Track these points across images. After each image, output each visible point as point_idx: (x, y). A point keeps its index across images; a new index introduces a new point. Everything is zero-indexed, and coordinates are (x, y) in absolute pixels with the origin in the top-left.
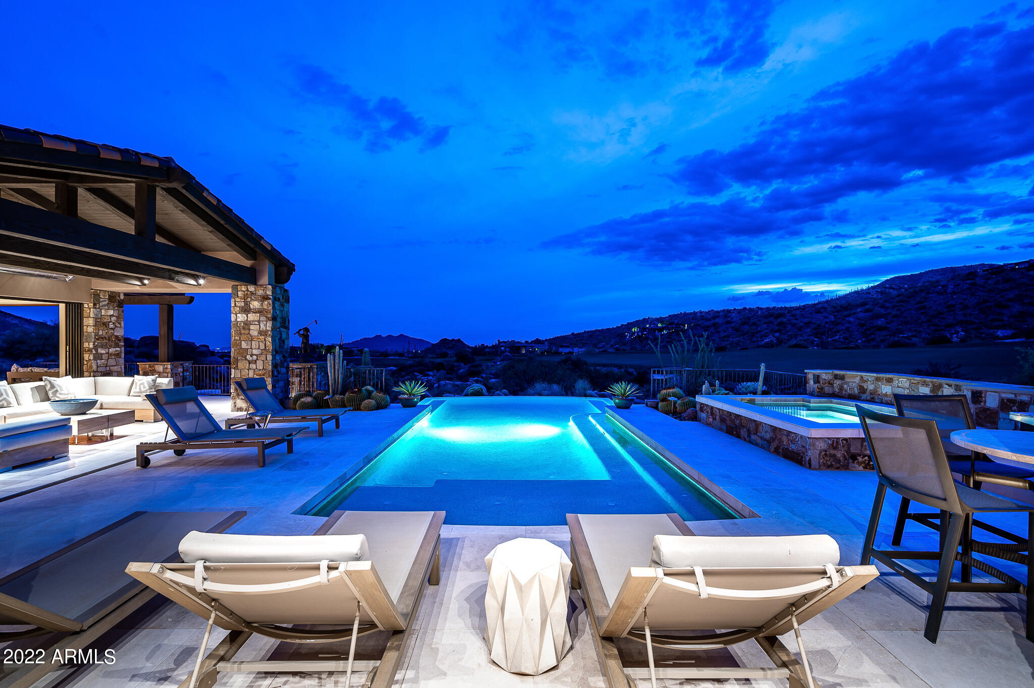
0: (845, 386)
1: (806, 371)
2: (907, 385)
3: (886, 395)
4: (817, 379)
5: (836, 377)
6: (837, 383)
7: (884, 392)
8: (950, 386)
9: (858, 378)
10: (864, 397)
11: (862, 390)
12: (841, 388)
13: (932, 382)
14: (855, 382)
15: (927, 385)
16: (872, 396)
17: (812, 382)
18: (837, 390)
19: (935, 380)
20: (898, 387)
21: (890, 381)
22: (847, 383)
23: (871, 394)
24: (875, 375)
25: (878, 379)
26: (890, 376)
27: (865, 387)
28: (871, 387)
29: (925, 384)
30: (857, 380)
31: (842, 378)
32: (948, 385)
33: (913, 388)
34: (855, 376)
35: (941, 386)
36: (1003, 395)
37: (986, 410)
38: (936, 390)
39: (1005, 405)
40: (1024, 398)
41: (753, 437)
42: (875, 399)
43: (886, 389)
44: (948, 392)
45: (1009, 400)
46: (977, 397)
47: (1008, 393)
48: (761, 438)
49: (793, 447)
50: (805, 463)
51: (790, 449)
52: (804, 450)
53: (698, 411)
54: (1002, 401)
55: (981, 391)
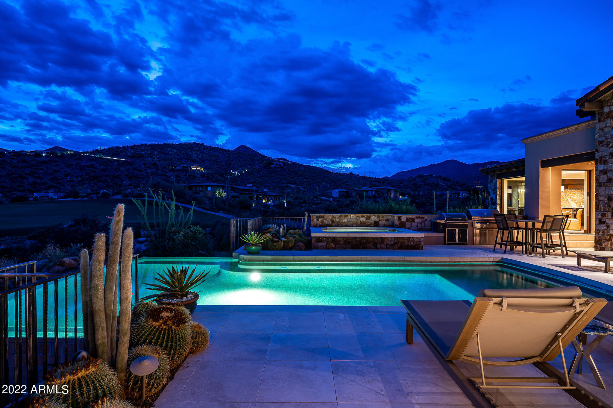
0: (325, 221)
1: (312, 215)
2: (355, 217)
3: (345, 222)
4: (318, 219)
7: (344, 221)
8: (375, 216)
9: (331, 216)
10: (334, 224)
11: (333, 222)
12: (322, 222)
13: (366, 216)
14: (330, 218)
16: (338, 224)
17: (316, 220)
18: (320, 223)
20: (350, 219)
21: (346, 216)
22: (326, 219)
23: (337, 223)
24: (340, 214)
25: (340, 216)
26: (347, 214)
27: (335, 220)
28: (338, 220)
29: (363, 216)
30: (331, 217)
31: (323, 217)
32: (374, 216)
33: (358, 219)
34: (329, 216)
35: (370, 216)
36: (407, 217)
37: (402, 222)
38: (368, 218)
39: (408, 220)
40: (413, 217)
41: (379, 246)
42: (340, 225)
43: (345, 220)
44: (374, 218)
45: (410, 218)
46: (399, 218)
47: (409, 216)
48: (387, 245)
49: (412, 243)
50: (420, 248)
51: (410, 245)
52: (419, 243)
53: (314, 242)
54: (407, 218)
55: (401, 217)
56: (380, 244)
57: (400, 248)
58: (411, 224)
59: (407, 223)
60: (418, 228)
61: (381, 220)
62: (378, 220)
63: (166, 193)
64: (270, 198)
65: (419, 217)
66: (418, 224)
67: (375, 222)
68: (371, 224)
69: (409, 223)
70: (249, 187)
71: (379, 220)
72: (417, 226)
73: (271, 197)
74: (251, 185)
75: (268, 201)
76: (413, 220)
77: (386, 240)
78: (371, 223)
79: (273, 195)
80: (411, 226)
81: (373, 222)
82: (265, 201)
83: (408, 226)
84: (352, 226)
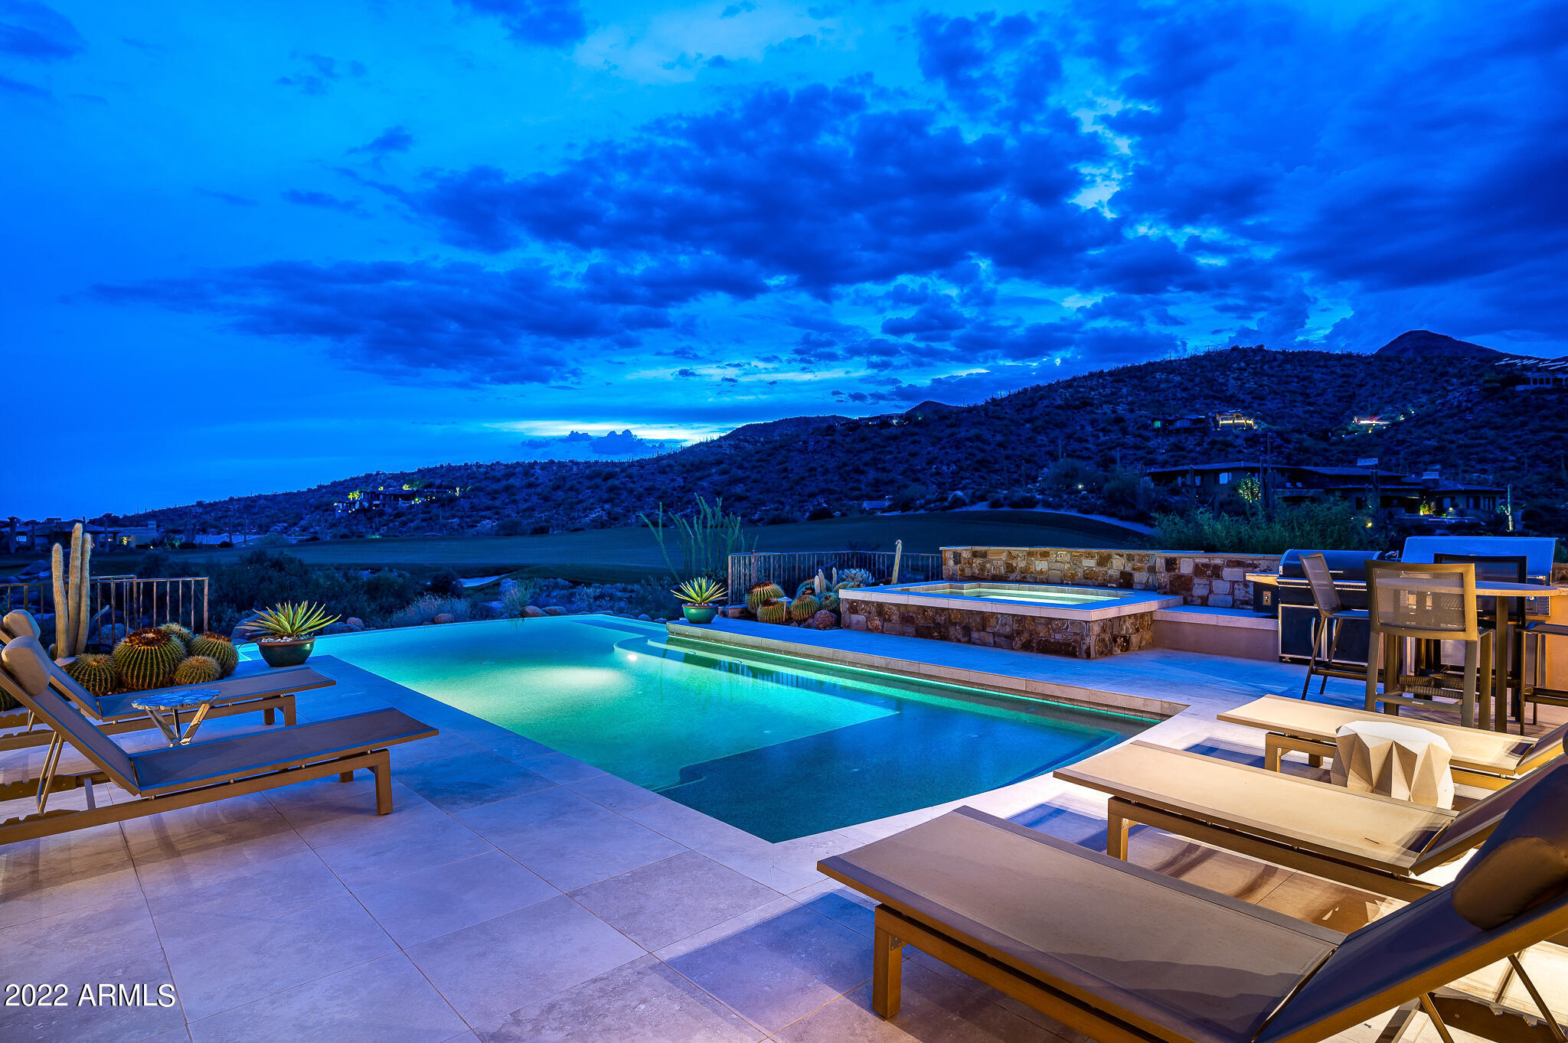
0: (988, 566)
1: (941, 548)
2: (1068, 558)
3: (1041, 572)
4: (957, 558)
5: (975, 554)
6: (978, 561)
7: (1038, 569)
8: (1121, 556)
9: (1005, 554)
10: (1012, 577)
11: (1010, 568)
12: (982, 568)
13: (1098, 553)
14: (1001, 560)
15: (1093, 557)
16: (1023, 575)
17: (951, 563)
18: (977, 571)
19: (1103, 550)
20: (1056, 561)
21: (1045, 555)
22: (991, 561)
23: (1022, 573)
24: (1027, 549)
25: (1030, 554)
26: (1047, 549)
27: (1015, 565)
28: (1022, 564)
29: (1091, 556)
30: (1004, 556)
31: (984, 555)
32: (1119, 555)
33: (1075, 561)
34: (1000, 553)
35: (1109, 557)
36: (1197, 560)
37: (1180, 577)
38: (1103, 561)
39: (1199, 570)
40: (1218, 561)
41: (975, 635)
42: (1027, 578)
43: (1041, 565)
44: (1118, 562)
45: (1204, 565)
46: (1171, 564)
47: (1202, 558)
48: (994, 634)
49: (1058, 636)
50: (1080, 653)
51: (1052, 640)
52: (1078, 638)
53: (845, 612)
54: (1196, 566)
55: (1175, 559)
56: (978, 630)
57: (1027, 647)
58: (1210, 585)
59: (1196, 581)
60: (1234, 601)
61: (1139, 569)
62: (1128, 569)
63: (1090, 496)
64: (1447, 501)
65: (1239, 564)
66: (1236, 586)
67: (1123, 574)
68: (1111, 579)
69: (1204, 581)
70: (1368, 467)
71: (1134, 569)
72: (1232, 593)
73: (1453, 499)
74: (1374, 461)
75: (1440, 510)
76: (1216, 572)
77: (993, 621)
78: (1111, 576)
79: (1460, 492)
80: (1211, 592)
81: (1118, 573)
82: (1429, 510)
83: (1199, 589)
84: (1061, 584)
